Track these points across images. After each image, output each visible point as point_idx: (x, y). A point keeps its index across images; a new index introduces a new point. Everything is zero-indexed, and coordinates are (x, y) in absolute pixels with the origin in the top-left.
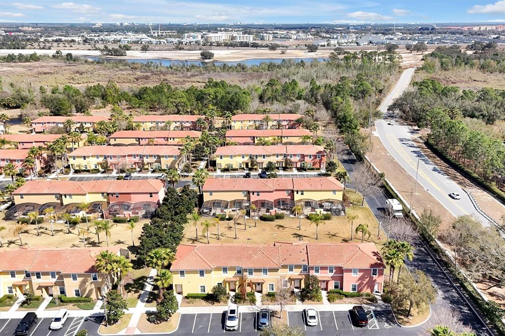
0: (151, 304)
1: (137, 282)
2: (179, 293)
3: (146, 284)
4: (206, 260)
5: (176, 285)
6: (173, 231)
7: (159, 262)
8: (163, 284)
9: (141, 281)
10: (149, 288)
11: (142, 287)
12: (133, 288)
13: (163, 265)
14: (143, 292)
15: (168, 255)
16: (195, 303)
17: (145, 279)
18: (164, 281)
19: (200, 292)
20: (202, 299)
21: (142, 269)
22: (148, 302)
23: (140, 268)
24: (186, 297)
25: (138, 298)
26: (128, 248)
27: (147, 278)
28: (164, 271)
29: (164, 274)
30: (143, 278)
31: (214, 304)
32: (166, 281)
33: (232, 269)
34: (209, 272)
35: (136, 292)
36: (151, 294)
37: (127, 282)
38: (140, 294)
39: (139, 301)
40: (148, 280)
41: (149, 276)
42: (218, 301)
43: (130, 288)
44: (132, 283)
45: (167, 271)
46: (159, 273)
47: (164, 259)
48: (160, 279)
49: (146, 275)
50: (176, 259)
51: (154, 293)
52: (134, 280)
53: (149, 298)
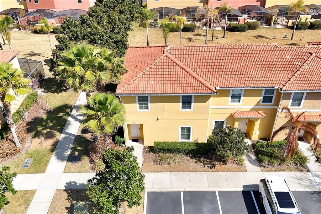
0: (78, 164)
1: (53, 116)
2: (136, 140)
3: (69, 119)
4: (194, 74)
5: (129, 125)
6: (112, 31)
7: (89, 75)
8: (102, 128)
9: (61, 114)
10: (74, 128)
11: (62, 125)
12: (46, 127)
13: (98, 82)
14: (63, 136)
15: (108, 59)
16: (172, 163)
17: (68, 110)
18: (103, 119)
19: (180, 140)
20: (186, 154)
21: (64, 92)
22: (72, 159)
23: (61, 91)
24: (151, 149)
25: (52, 150)
26: (45, 61)
27: (71, 108)
28: (101, 96)
29: (102, 104)
30: (66, 109)
31: (214, 166)
32: (108, 120)
33: (251, 92)
34: (203, 98)
35: (49, 136)
36: (79, 140)
37: (36, 116)
38: (57, 142)
39: (53, 158)
40: (74, 112)
41: (76, 105)
42: (222, 160)
43: (40, 129)
44: (44, 116)
45: (110, 97)
46: (91, 103)
47: (101, 68)
48: (96, 115)
49: (71, 103)
50: (127, 72)
51: (85, 138)
52: (49, 112)
53: (74, 149)
